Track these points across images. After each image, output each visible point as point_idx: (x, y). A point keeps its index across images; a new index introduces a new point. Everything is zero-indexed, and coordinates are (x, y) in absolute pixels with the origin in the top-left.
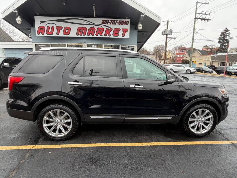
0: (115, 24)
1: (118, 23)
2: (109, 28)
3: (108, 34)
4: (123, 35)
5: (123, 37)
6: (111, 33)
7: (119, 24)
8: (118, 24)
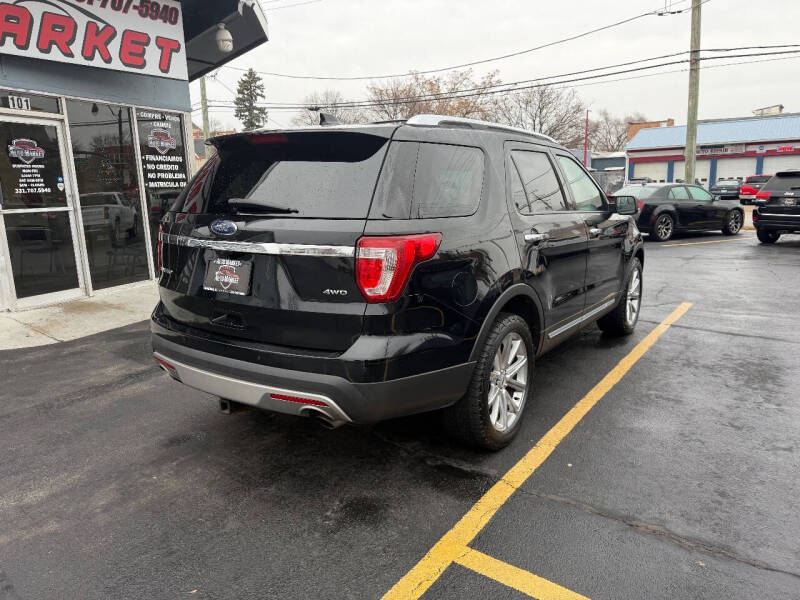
0: (125, 11)
1: (135, 7)
2: (101, 26)
3: (97, 51)
4: (165, 65)
5: (164, 75)
6: (114, 48)
7: (142, 15)
8: (136, 12)
